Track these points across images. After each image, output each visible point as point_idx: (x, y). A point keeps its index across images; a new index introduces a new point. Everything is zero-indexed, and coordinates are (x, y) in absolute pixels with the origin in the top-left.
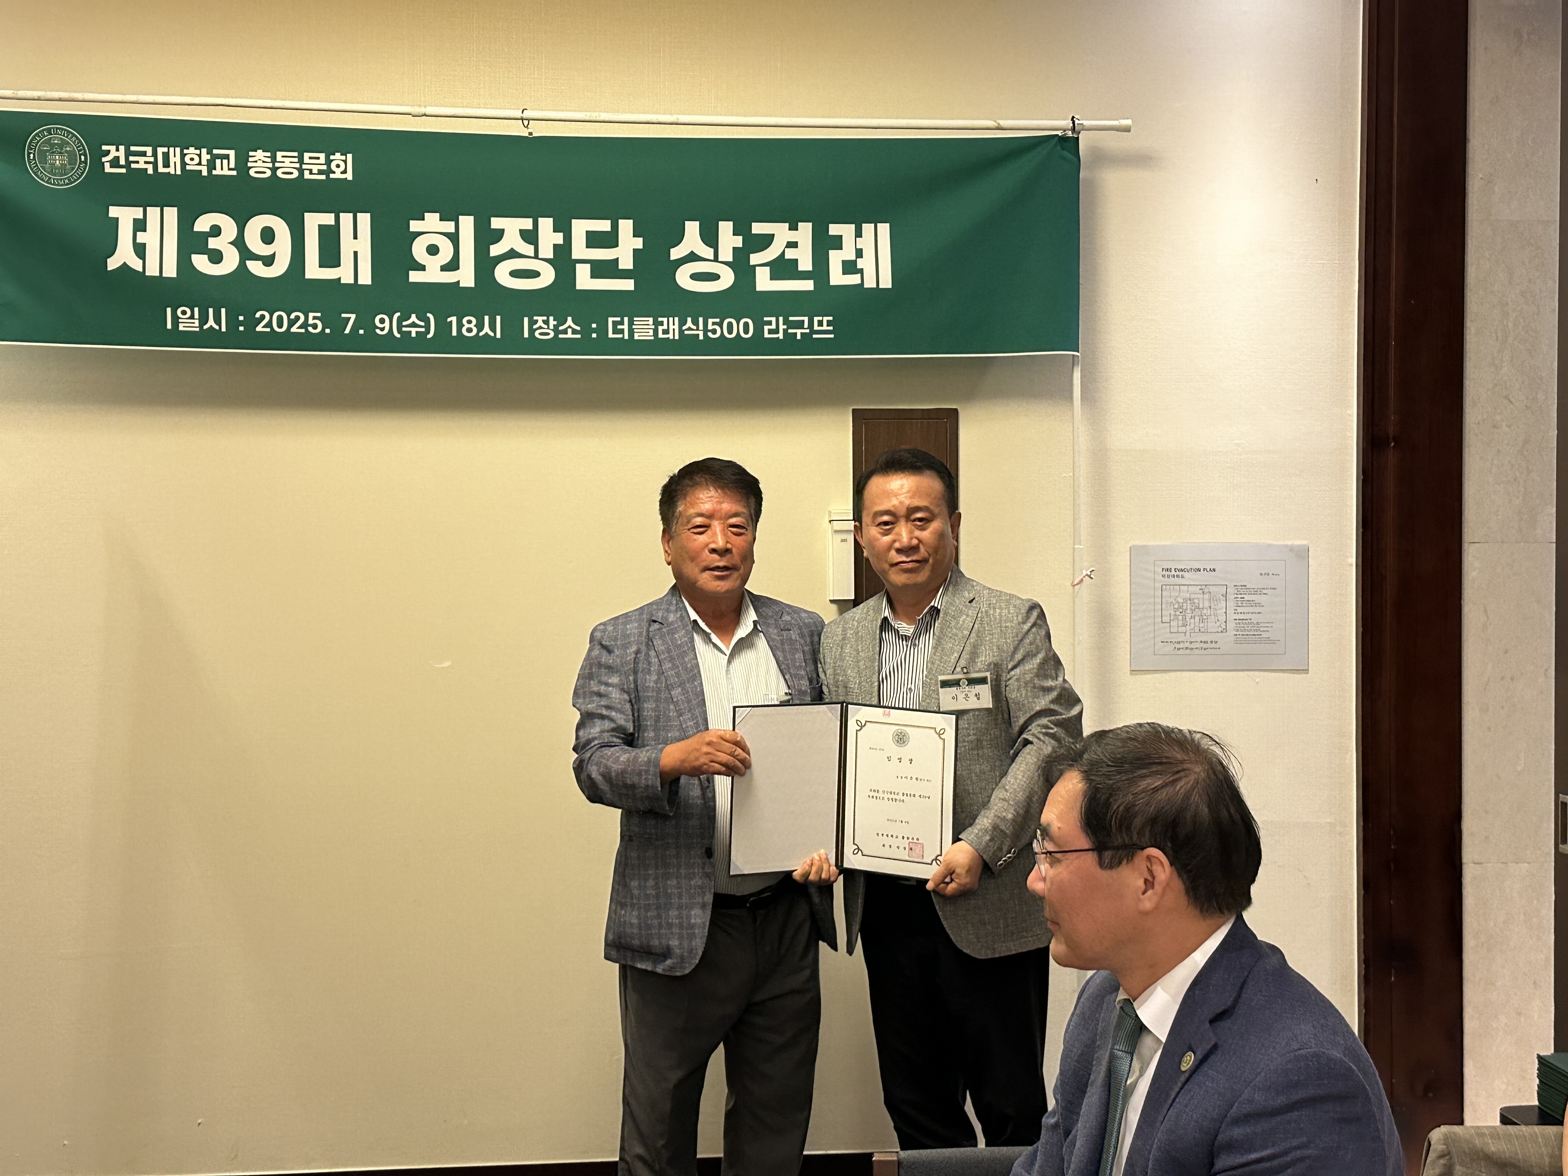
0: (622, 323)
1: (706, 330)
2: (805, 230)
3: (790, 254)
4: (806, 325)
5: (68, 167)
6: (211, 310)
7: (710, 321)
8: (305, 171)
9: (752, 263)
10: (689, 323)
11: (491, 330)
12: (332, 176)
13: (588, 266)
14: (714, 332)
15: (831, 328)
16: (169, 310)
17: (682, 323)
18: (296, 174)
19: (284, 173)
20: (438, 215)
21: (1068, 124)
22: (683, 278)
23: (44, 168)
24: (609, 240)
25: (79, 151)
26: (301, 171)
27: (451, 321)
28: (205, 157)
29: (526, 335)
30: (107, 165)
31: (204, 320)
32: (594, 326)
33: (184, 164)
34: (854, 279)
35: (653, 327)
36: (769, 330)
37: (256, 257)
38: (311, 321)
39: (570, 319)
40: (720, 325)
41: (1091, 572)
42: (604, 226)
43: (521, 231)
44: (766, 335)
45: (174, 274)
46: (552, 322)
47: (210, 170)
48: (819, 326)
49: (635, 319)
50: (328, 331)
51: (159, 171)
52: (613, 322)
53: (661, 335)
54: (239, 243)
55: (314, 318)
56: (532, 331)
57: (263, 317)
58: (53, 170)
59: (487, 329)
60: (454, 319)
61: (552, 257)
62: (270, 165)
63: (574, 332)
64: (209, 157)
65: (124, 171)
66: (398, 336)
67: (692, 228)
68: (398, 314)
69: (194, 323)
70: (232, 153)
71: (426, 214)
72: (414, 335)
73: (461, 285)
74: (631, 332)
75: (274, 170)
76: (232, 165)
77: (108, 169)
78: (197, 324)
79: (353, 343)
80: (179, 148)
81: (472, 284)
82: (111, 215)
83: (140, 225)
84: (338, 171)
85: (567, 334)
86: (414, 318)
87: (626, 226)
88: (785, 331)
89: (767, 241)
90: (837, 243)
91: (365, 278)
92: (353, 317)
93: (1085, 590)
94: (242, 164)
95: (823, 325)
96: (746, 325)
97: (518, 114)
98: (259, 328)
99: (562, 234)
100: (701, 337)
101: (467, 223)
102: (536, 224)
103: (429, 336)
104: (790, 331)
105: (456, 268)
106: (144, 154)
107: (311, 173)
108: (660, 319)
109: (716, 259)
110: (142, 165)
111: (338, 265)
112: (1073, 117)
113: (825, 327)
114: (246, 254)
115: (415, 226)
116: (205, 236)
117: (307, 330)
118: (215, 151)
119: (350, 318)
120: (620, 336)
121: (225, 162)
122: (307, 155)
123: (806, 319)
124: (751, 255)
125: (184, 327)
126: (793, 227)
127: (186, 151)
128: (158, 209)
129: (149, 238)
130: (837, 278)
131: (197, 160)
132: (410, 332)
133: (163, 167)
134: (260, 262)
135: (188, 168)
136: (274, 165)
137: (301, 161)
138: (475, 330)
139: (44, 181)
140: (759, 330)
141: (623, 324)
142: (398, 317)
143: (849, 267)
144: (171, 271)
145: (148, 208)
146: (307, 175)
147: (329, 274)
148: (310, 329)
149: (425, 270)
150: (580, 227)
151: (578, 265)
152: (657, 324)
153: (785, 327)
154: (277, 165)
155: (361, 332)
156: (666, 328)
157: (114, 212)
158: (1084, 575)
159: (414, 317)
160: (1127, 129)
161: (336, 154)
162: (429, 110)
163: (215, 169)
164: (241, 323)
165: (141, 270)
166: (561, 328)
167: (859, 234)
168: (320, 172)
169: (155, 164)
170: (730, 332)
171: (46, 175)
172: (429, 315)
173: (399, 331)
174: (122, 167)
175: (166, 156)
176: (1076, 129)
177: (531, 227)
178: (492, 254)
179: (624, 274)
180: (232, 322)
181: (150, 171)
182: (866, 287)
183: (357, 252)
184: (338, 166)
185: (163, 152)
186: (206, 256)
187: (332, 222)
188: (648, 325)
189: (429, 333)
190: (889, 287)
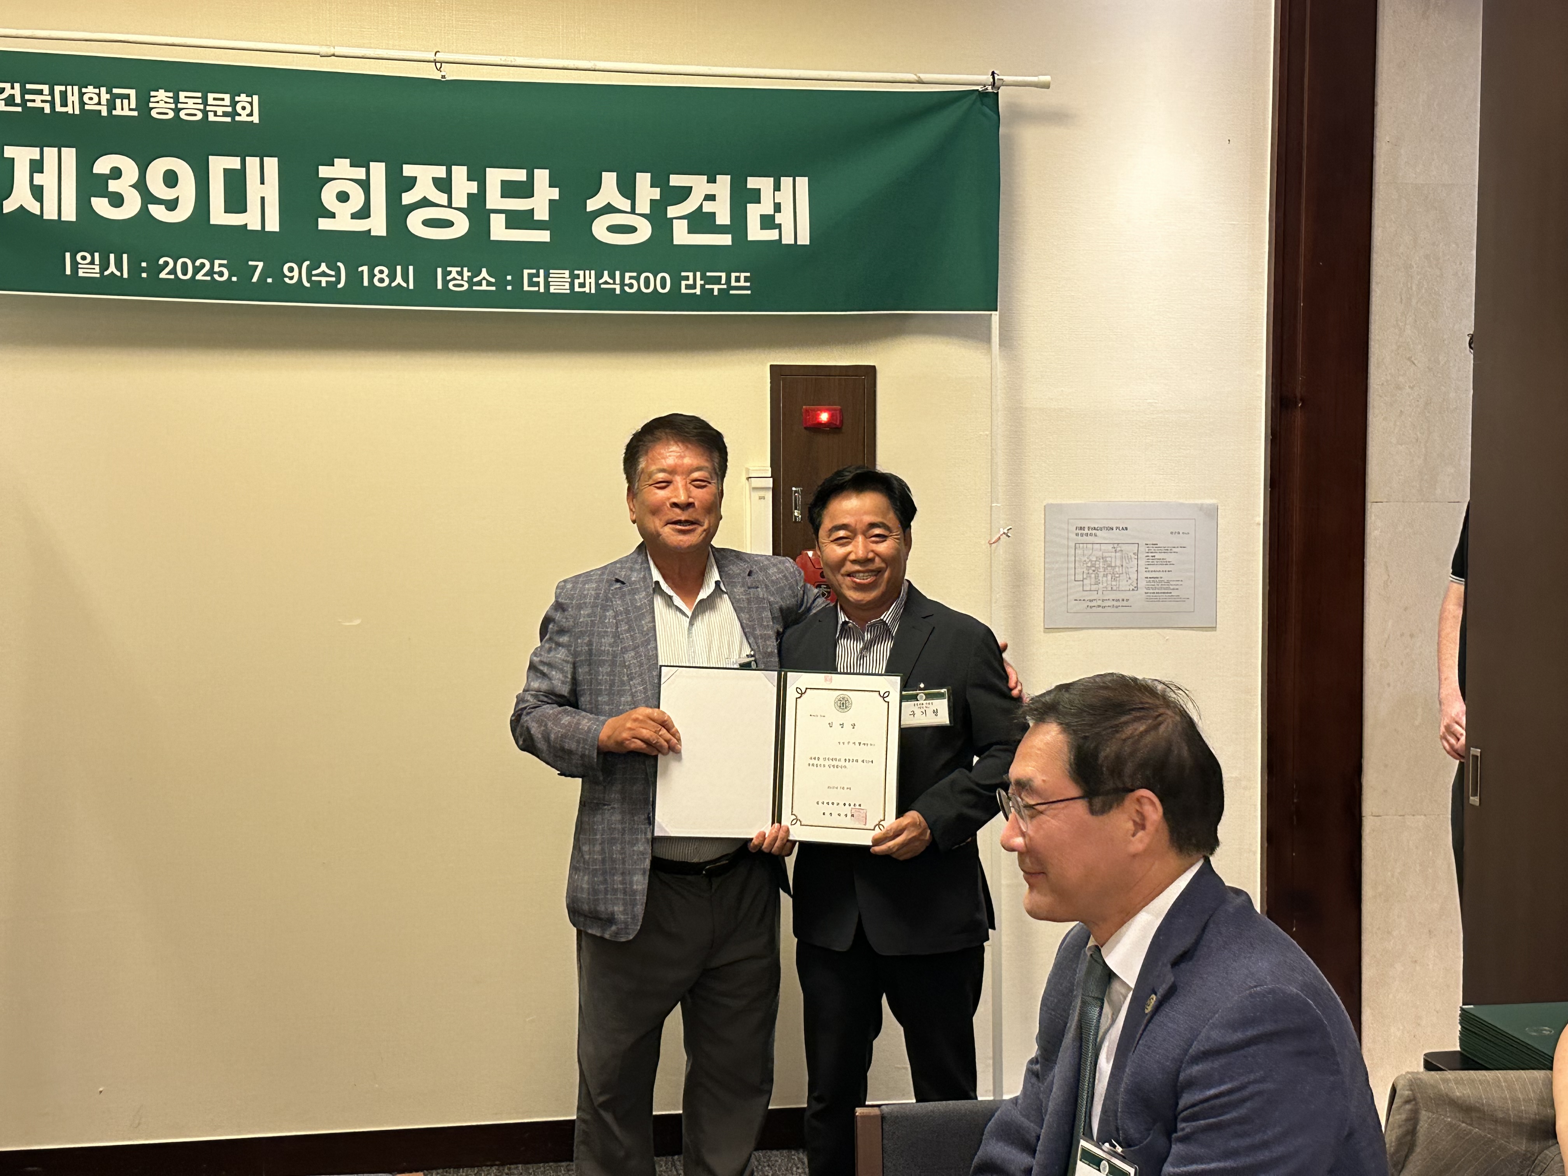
0: (537, 275)
1: (622, 284)
2: (724, 182)
3: (708, 207)
4: (723, 281)
6: (112, 256)
7: (627, 275)
8: (209, 113)
10: (606, 277)
11: (404, 281)
12: (237, 118)
13: (504, 215)
14: (631, 286)
15: (748, 284)
16: (68, 255)
17: (599, 276)
18: (200, 116)
19: (187, 114)
20: (348, 161)
21: (988, 78)
22: (600, 230)
24: (525, 190)
26: (205, 113)
27: (363, 271)
28: (105, 97)
29: (440, 286)
30: (2, 103)
31: (105, 265)
32: (509, 278)
33: (82, 104)
34: (772, 235)
35: (569, 280)
36: (686, 285)
37: (158, 201)
38: (216, 269)
39: (484, 270)
40: (637, 279)
41: (1008, 530)
42: (520, 175)
43: (433, 178)
44: (684, 291)
45: (72, 218)
46: (466, 274)
47: (110, 110)
48: (736, 281)
49: (551, 271)
50: (234, 279)
51: (57, 110)
52: (529, 274)
53: (577, 289)
54: (141, 185)
55: (220, 265)
56: (445, 282)
57: (166, 264)
59: (399, 280)
60: (365, 269)
61: (465, 206)
62: (173, 106)
63: (489, 284)
64: (108, 96)
65: (19, 109)
66: (307, 285)
67: (609, 179)
68: (307, 263)
69: (94, 269)
70: (132, 93)
71: (335, 160)
72: (324, 284)
73: (372, 234)
74: (547, 285)
75: (177, 111)
76: (133, 106)
77: (3, 107)
78: (97, 270)
79: (261, 291)
80: (77, 87)
81: (383, 233)
82: (6, 155)
83: (37, 166)
84: (244, 113)
85: (481, 285)
86: (323, 267)
87: (542, 176)
88: (702, 286)
89: (685, 193)
90: (755, 196)
91: (273, 225)
92: (261, 265)
93: (1001, 550)
94: (144, 104)
95: (740, 281)
96: (663, 279)
97: (431, 57)
98: (163, 275)
99: (476, 183)
100: (618, 292)
101: (378, 170)
102: (449, 172)
103: (339, 286)
104: (707, 286)
105: (367, 216)
106: (40, 92)
108: (576, 272)
109: (633, 211)
110: (38, 104)
111: (244, 211)
112: (993, 73)
113: (742, 284)
114: (148, 198)
115: (324, 172)
116: (104, 179)
117: (213, 278)
118: (115, 91)
119: (257, 266)
120: (536, 289)
121: (126, 101)
122: (211, 96)
123: (723, 275)
124: (668, 208)
125: (83, 272)
126: (712, 180)
127: (84, 90)
128: (56, 149)
129: (47, 179)
130: (755, 233)
131: (96, 100)
132: (320, 281)
133: (61, 106)
134: (163, 207)
135: (87, 107)
136: (176, 106)
138: (387, 281)
140: (676, 285)
141: (539, 277)
142: (308, 267)
143: (768, 222)
144: (70, 214)
145: (45, 149)
146: (211, 117)
147: (235, 220)
148: (216, 277)
149: (334, 217)
150: (495, 177)
151: (492, 215)
152: (574, 277)
153: (702, 282)
154: (180, 106)
155: (270, 280)
156: (583, 281)
157: (9, 151)
158: (1002, 533)
159: (323, 265)
160: (1046, 86)
161: (241, 95)
162: (339, 51)
163: (115, 109)
164: (144, 270)
165: (38, 213)
166: (475, 280)
167: (777, 187)
168: (225, 114)
169: (52, 103)
170: (647, 287)
172: (339, 264)
173: (309, 280)
174: (17, 105)
175: (64, 95)
176: (996, 84)
177: (444, 176)
178: (404, 202)
179: (540, 226)
180: (134, 268)
181: (47, 110)
182: (783, 242)
183: (264, 197)
184: (244, 108)
185: (60, 91)
186: (106, 199)
187: (238, 167)
188: (564, 278)
189: (339, 283)
190: (808, 243)
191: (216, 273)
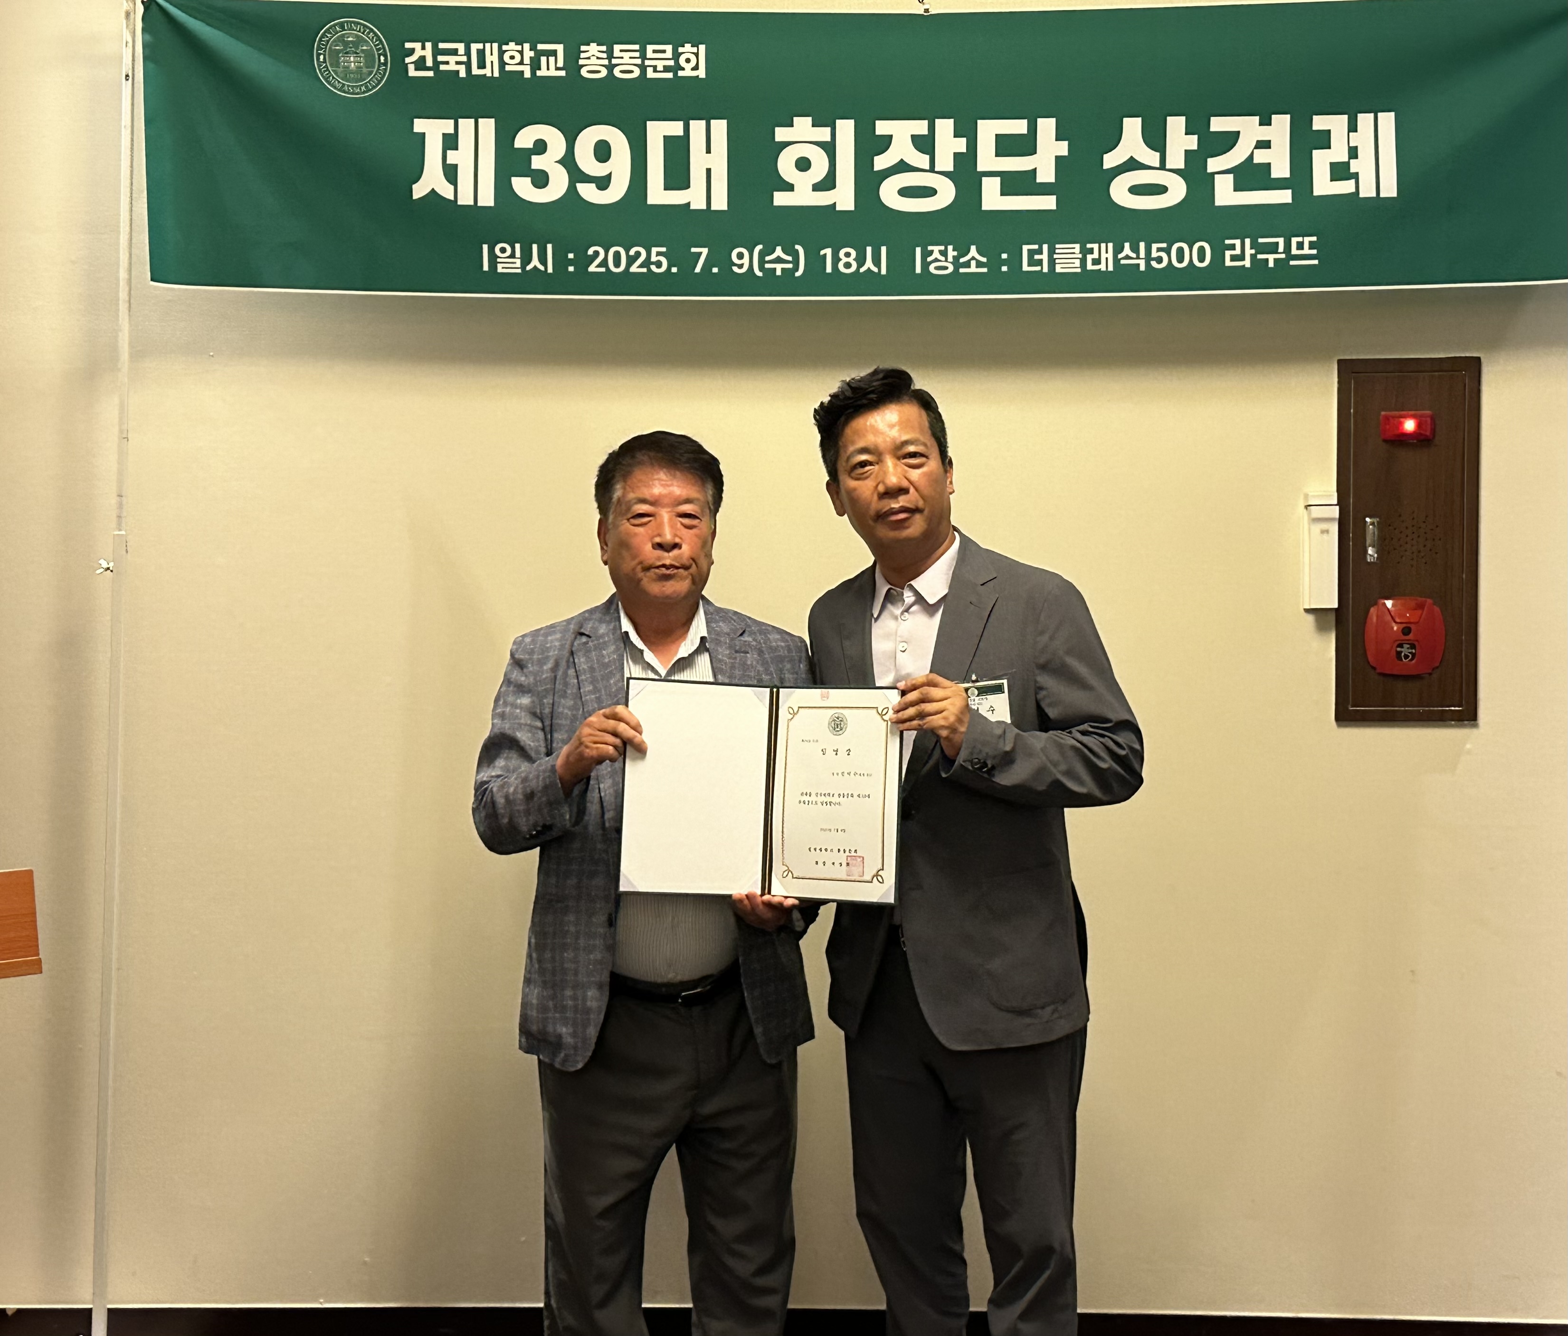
0: (1040, 252)
1: (1148, 258)
2: (1282, 123)
3: (1261, 157)
4: (1281, 249)
5: (365, 70)
6: (535, 247)
7: (1155, 246)
8: (648, 68)
9: (1210, 170)
10: (1127, 250)
11: (875, 265)
12: (681, 73)
13: (998, 179)
14: (1159, 260)
15: (1314, 252)
16: (485, 247)
17: (1118, 249)
18: (637, 72)
19: (622, 72)
20: (810, 119)
22: (1120, 191)
23: (336, 73)
24: (1025, 145)
25: (378, 50)
26: (643, 68)
27: (825, 255)
28: (528, 54)
29: (918, 270)
30: (411, 67)
31: (526, 258)
32: (1004, 256)
33: (502, 64)
34: (1346, 187)
35: (1080, 256)
36: (1231, 256)
37: (588, 179)
38: (654, 258)
39: (973, 248)
40: (1168, 251)
42: (1019, 127)
43: (912, 136)
44: (1228, 263)
45: (492, 204)
46: (951, 253)
47: (533, 73)
48: (1298, 249)
49: (1057, 246)
50: (674, 270)
51: (473, 73)
52: (1029, 250)
53: (1090, 266)
54: (568, 161)
55: (659, 254)
56: (925, 265)
57: (597, 254)
58: (346, 74)
59: (869, 264)
60: (828, 252)
61: (952, 169)
62: (606, 62)
63: (979, 264)
64: (532, 54)
65: (430, 74)
66: (759, 274)
67: (1132, 127)
68: (759, 247)
69: (515, 263)
70: (560, 48)
71: (795, 118)
72: (779, 273)
73: (837, 209)
74: (1052, 263)
75: (610, 68)
76: (560, 64)
77: (412, 72)
78: (518, 264)
79: (705, 284)
80: (496, 44)
81: (852, 208)
82: (416, 130)
83: (450, 142)
84: (688, 67)
85: (969, 267)
86: (779, 252)
87: (1047, 126)
88: (1253, 257)
89: (1230, 140)
90: (1324, 140)
91: (720, 203)
92: (705, 251)
94: (572, 62)
95: (1304, 247)
96: (1202, 250)
98: (592, 268)
99: (964, 140)
100: (1142, 268)
101: (846, 129)
102: (932, 128)
103: (798, 274)
104: (1260, 256)
105: (833, 186)
106: (455, 52)
107: (655, 71)
108: (1089, 246)
109: (1162, 166)
110: (452, 67)
111: (687, 186)
113: (1306, 251)
114: (576, 175)
115: (781, 134)
116: (527, 154)
117: (649, 270)
118: (540, 47)
119: (701, 253)
120: (1038, 268)
121: (552, 59)
122: (650, 48)
123: (1281, 241)
124: (1209, 160)
125: (503, 268)
126: (1266, 122)
127: (505, 48)
128: (472, 121)
129: (461, 157)
130: (1323, 185)
131: (518, 58)
132: (775, 269)
133: (479, 68)
134: (594, 185)
135: (508, 68)
136: (610, 61)
137: (643, 57)
138: (854, 266)
139: (335, 88)
140: (1218, 256)
142: (760, 250)
143: (1340, 171)
144: (487, 199)
145: (460, 120)
146: (650, 74)
147: (676, 198)
148: (653, 268)
149: (793, 190)
150: (988, 130)
151: (984, 179)
152: (1085, 252)
153: (1253, 251)
154: (614, 61)
155: (715, 270)
156: (1097, 257)
157: (420, 125)
159: (779, 249)
161: (686, 45)
163: (540, 69)
164: (571, 262)
165: (452, 198)
166: (962, 260)
167: (1353, 127)
168: (666, 69)
169: (468, 65)
170: (1180, 259)
171: (339, 82)
172: (798, 247)
173: (761, 268)
174: (429, 69)
175: (481, 54)
177: (926, 132)
178: (877, 168)
179: (1044, 190)
180: (560, 261)
181: (463, 74)
182: (1362, 195)
183: (710, 169)
184: (688, 61)
185: (477, 50)
186: (529, 179)
187: (681, 133)
188: (1074, 253)
189: (797, 270)
190: (1395, 195)
191: (653, 263)
